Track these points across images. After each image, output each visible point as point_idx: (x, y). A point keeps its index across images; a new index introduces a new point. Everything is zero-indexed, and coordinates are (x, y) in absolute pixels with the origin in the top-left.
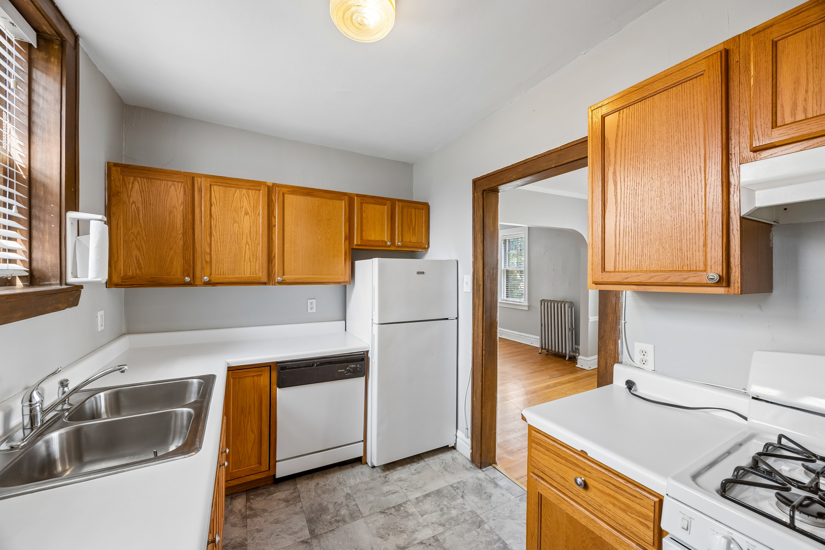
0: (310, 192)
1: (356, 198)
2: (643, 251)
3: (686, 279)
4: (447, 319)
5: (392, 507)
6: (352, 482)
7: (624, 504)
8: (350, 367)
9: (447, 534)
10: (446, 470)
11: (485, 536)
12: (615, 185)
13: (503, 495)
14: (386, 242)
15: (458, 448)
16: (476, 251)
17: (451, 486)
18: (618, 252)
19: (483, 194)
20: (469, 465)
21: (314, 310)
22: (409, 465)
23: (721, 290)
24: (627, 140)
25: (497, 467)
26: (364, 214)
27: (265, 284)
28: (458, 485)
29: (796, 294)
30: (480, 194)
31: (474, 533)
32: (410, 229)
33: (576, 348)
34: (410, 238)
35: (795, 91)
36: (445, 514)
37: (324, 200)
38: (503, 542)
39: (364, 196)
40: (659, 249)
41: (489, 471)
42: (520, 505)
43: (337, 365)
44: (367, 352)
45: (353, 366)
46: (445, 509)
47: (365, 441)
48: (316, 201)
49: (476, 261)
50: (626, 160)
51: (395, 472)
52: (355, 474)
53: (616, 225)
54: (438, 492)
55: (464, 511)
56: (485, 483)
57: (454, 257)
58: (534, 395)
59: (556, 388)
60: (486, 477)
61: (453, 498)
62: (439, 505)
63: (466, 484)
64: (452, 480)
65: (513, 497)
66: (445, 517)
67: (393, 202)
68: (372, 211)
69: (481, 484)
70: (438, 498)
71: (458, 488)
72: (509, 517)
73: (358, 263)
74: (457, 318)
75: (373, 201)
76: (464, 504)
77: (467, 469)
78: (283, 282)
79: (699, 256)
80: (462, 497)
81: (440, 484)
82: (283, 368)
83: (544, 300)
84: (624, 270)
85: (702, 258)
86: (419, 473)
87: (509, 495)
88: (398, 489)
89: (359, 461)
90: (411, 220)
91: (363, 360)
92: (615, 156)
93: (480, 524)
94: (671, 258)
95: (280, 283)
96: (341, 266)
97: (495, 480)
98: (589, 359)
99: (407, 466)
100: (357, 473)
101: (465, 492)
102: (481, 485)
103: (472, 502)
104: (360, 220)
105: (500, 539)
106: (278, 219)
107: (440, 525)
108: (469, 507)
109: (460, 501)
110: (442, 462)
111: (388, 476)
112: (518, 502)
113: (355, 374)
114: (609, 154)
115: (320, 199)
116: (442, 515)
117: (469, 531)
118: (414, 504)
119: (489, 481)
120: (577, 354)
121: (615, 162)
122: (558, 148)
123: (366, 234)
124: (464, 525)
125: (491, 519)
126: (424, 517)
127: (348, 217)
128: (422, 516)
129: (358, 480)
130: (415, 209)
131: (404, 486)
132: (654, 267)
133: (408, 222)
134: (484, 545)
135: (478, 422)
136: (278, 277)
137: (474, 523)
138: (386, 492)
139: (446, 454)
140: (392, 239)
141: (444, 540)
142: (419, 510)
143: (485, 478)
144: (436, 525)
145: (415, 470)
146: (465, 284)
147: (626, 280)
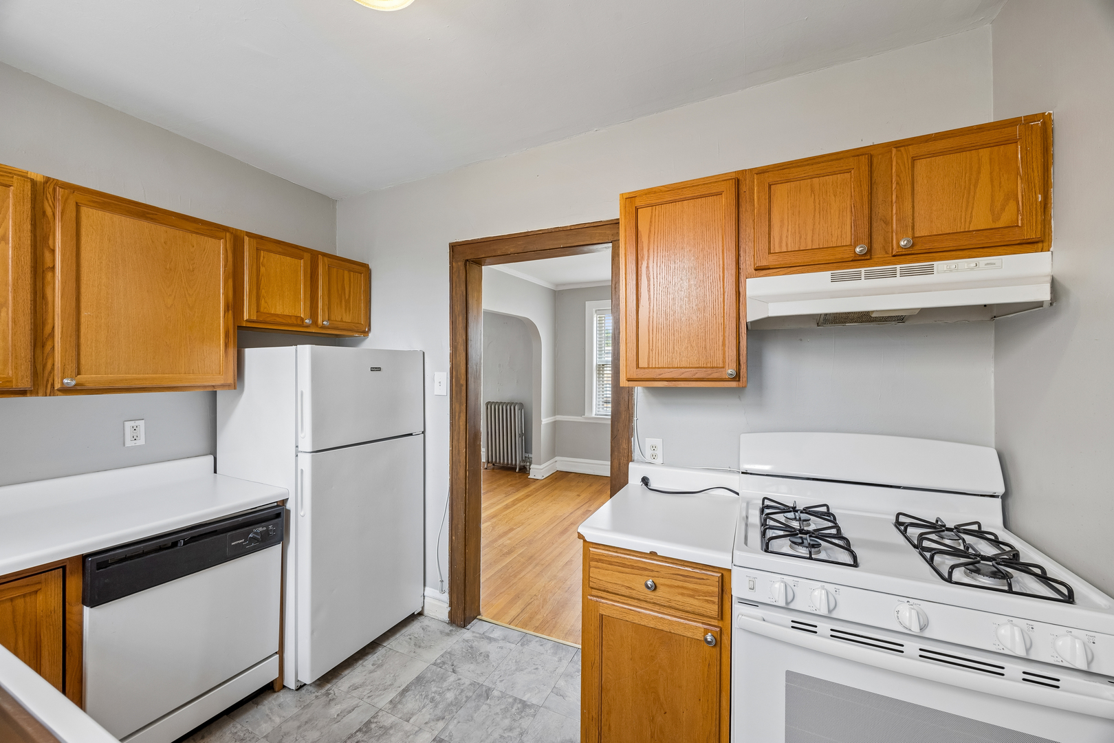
0: (148, 213)
1: (246, 239)
2: (674, 348)
3: (710, 375)
4: (411, 434)
5: (357, 731)
6: (266, 727)
7: (693, 590)
8: (256, 533)
9: (451, 727)
10: (420, 647)
11: (498, 705)
12: (649, 280)
13: (501, 648)
14: (302, 320)
15: (426, 612)
16: (456, 340)
17: (434, 664)
18: (651, 348)
19: (465, 265)
20: (448, 628)
21: (141, 441)
22: (361, 662)
23: (734, 384)
24: (659, 238)
25: (484, 618)
26: (263, 269)
27: (23, 393)
28: (442, 659)
29: (760, 387)
30: (461, 264)
31: (484, 707)
32: (341, 301)
33: (525, 457)
34: (343, 316)
35: (781, 227)
36: (439, 703)
37: (179, 233)
38: (521, 700)
39: (262, 238)
40: (688, 347)
41: (476, 627)
42: (524, 651)
43: (229, 534)
44: (284, 502)
45: (261, 529)
46: (437, 697)
47: (281, 652)
48: (161, 232)
49: (456, 353)
50: (659, 258)
51: (342, 680)
52: (268, 712)
53: (649, 321)
54: (419, 680)
55: (462, 688)
56: (476, 643)
57: (418, 347)
58: (494, 520)
59: (515, 507)
60: (474, 634)
61: (442, 678)
62: (427, 696)
63: (453, 653)
64: (433, 655)
65: (513, 646)
66: (441, 706)
67: (314, 257)
68: (274, 263)
69: (471, 645)
70: (423, 687)
71: (444, 663)
72: (516, 670)
73: (250, 353)
74: (423, 432)
75: (280, 250)
76: (459, 679)
77: (448, 635)
78: (79, 388)
79: (719, 354)
80: (454, 671)
81: (418, 668)
82: (102, 565)
83: (489, 402)
84: (657, 366)
85: (721, 356)
86: (380, 666)
87: (508, 644)
88: (356, 702)
89: (270, 689)
90: (343, 288)
91: (278, 515)
92: (648, 251)
93: (487, 694)
94: (698, 356)
95: (66, 391)
96: (216, 356)
97: (486, 634)
98: (542, 467)
99: (358, 664)
100: (271, 709)
101: (455, 663)
102: (471, 647)
103: (468, 672)
104: (255, 279)
105: (515, 699)
106: (63, 255)
107: (438, 720)
108: (467, 680)
109: (452, 678)
110: (410, 639)
111: (331, 691)
112: (521, 648)
113: (264, 542)
114: (643, 247)
115: (171, 231)
116: (436, 707)
117: (477, 708)
118: (390, 711)
119: (480, 638)
120: (528, 464)
121: (648, 257)
122: (567, 227)
123: (266, 302)
124: (468, 705)
125: (498, 682)
126: (411, 721)
127: (231, 271)
128: (408, 721)
129: (277, 720)
130: (350, 271)
131: (365, 693)
132: (684, 364)
133: (338, 290)
134: (501, 716)
135: (460, 567)
136: (63, 378)
137: (480, 696)
138: (338, 715)
139: (411, 625)
140: (313, 315)
141: (451, 736)
142: (399, 716)
143: (474, 636)
144: (432, 724)
145: (373, 665)
146: (437, 384)
147: (660, 377)
